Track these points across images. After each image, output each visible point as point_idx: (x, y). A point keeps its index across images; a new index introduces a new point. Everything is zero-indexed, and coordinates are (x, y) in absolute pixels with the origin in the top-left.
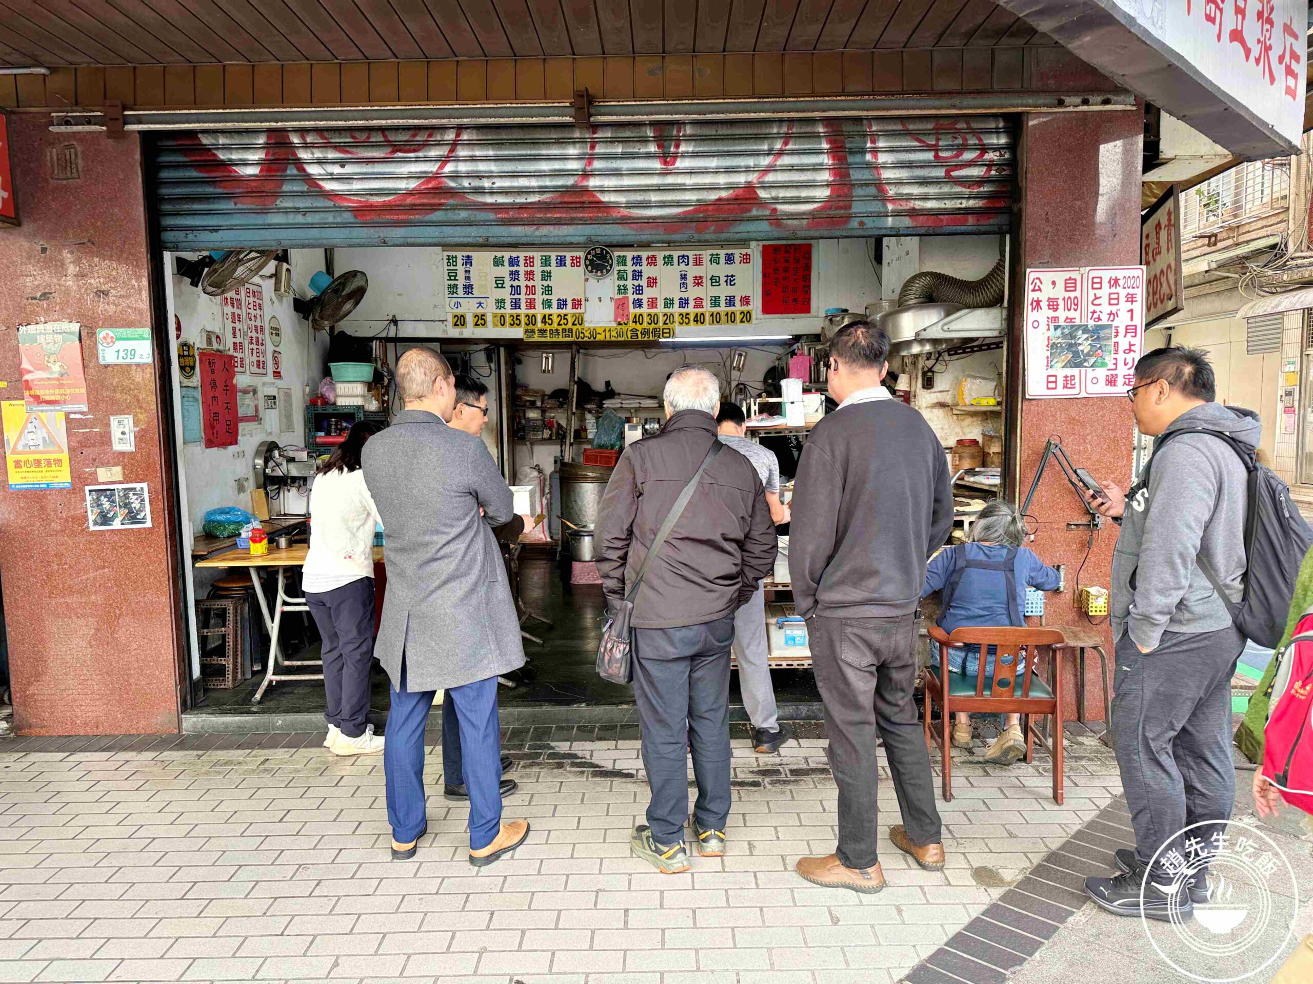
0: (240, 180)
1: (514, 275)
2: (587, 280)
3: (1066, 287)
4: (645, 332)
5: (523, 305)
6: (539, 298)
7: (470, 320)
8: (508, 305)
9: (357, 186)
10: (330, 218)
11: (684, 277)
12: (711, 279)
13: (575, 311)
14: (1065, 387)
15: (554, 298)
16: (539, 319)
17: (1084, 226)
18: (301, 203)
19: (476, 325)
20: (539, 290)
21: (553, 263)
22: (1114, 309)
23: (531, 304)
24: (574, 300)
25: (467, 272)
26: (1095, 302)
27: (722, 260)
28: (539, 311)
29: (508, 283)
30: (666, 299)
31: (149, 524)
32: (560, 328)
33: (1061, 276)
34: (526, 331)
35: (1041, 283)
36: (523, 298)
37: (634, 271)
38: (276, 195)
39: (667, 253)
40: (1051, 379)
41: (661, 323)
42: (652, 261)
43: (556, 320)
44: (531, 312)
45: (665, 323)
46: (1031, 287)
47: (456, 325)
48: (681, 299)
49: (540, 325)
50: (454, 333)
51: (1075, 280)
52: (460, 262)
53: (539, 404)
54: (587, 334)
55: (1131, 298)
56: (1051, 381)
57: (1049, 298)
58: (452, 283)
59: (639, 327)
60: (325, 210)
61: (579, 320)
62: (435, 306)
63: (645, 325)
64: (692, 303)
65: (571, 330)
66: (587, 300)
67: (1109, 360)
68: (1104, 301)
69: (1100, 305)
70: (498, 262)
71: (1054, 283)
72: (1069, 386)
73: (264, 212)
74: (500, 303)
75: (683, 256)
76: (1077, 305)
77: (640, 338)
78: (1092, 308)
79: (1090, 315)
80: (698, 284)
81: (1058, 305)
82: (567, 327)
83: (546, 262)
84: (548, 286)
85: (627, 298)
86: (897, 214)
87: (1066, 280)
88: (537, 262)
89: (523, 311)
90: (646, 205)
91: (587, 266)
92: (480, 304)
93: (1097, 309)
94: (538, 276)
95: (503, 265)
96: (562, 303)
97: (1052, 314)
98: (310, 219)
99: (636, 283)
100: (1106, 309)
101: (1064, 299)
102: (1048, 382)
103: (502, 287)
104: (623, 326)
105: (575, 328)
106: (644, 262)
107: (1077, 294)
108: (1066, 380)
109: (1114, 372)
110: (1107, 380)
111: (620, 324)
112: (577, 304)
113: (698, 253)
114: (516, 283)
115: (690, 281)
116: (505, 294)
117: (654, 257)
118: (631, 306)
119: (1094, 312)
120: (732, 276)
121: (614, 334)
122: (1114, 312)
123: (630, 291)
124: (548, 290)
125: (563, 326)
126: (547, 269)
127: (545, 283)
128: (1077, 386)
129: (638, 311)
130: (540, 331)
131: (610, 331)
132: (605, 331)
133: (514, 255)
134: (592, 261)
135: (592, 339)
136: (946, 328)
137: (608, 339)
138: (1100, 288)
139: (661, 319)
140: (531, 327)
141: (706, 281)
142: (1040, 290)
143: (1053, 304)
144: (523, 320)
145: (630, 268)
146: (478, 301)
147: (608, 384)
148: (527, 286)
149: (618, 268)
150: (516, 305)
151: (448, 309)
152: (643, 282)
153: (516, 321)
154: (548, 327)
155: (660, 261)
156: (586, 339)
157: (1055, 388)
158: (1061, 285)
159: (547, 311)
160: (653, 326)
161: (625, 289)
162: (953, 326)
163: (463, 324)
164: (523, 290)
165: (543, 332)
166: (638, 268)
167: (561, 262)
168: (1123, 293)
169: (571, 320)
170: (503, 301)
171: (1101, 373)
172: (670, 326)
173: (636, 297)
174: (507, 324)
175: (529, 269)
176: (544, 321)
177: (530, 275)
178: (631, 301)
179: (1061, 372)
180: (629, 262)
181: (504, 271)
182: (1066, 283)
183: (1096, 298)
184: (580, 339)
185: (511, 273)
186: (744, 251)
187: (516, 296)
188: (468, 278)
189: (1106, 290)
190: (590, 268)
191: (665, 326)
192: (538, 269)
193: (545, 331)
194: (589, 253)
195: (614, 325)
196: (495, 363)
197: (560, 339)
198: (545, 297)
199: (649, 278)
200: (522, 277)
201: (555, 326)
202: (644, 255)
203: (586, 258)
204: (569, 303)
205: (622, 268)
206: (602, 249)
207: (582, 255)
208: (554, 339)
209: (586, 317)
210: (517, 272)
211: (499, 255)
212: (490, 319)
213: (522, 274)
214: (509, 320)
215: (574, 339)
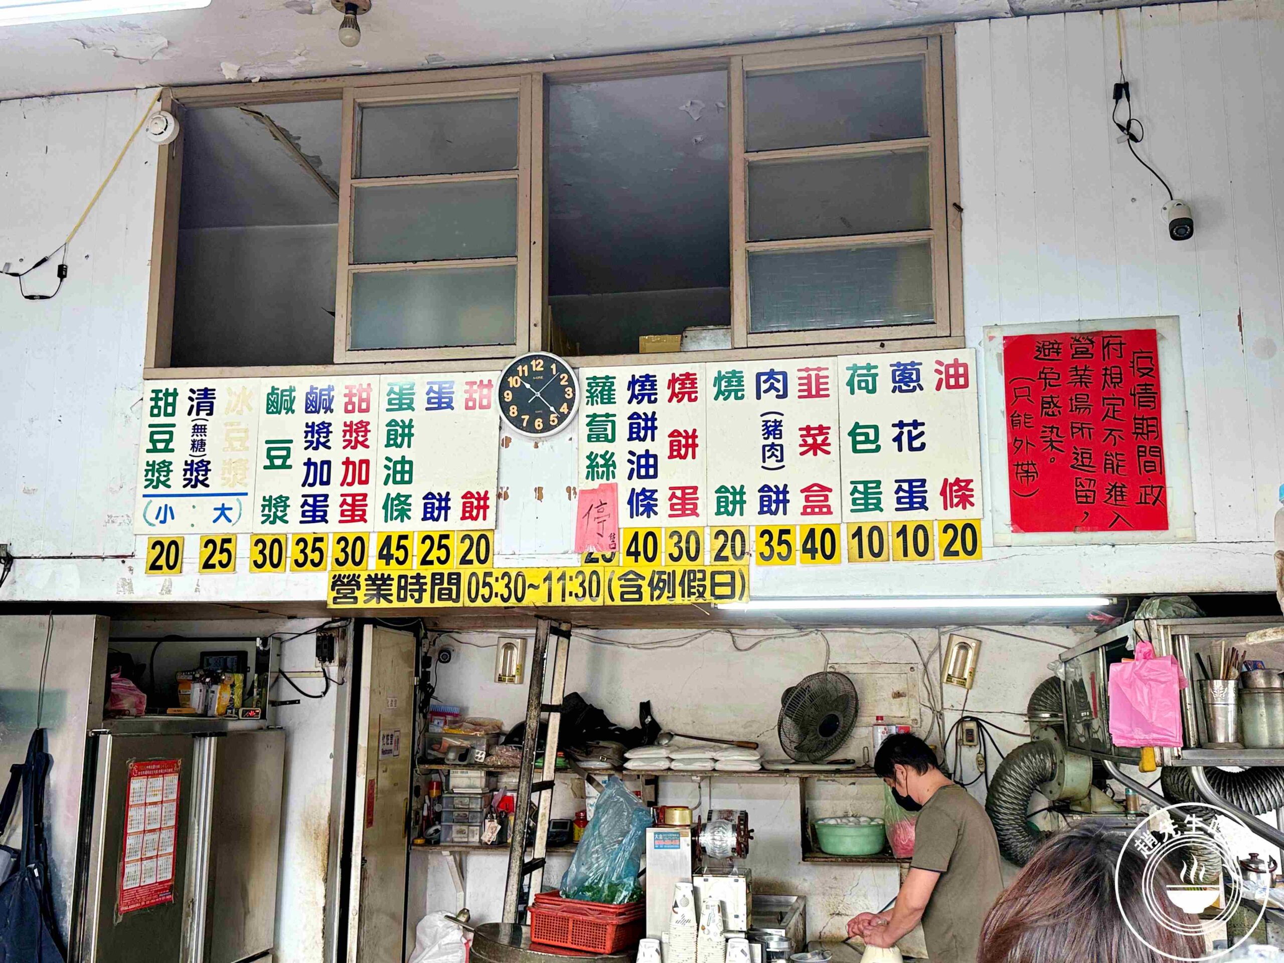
1: (318, 434)
2: (506, 442)
4: (661, 582)
5: (334, 511)
6: (377, 492)
7: (193, 553)
8: (294, 512)
11: (773, 429)
12: (853, 434)
13: (469, 524)
15: (416, 493)
16: (373, 547)
19: (207, 566)
21: (420, 401)
23: (355, 510)
24: (468, 495)
25: (199, 429)
27: (885, 382)
28: (376, 526)
29: (299, 454)
30: (722, 489)
32: (427, 572)
34: (337, 582)
36: (335, 492)
37: (634, 416)
39: (726, 367)
41: (707, 559)
42: (684, 388)
43: (417, 549)
44: (352, 530)
45: (719, 557)
47: (154, 567)
48: (765, 488)
49: (373, 564)
50: (148, 589)
52: (183, 404)
53: (480, 755)
54: (500, 587)
58: (159, 457)
59: (644, 568)
61: (480, 547)
62: (111, 519)
63: (663, 563)
64: (796, 501)
65: (455, 578)
66: (502, 495)
70: (278, 403)
74: (275, 506)
75: (771, 374)
77: (646, 601)
80: (815, 448)
82: (445, 569)
83: (402, 399)
84: (403, 461)
85: (613, 488)
88: (379, 399)
89: (333, 527)
91: (505, 407)
92: (223, 509)
94: (377, 435)
95: (290, 410)
96: (436, 506)
99: (639, 448)
103: (284, 466)
104: (600, 567)
105: (465, 571)
106: (663, 391)
111: (591, 559)
112: (476, 505)
113: (812, 363)
114: (318, 456)
115: (791, 439)
116: (289, 484)
117: (689, 379)
118: (624, 509)
120: (915, 424)
121: (573, 586)
123: (623, 468)
124: (402, 471)
125: (437, 568)
126: (403, 416)
127: (396, 454)
129: (643, 523)
130: (372, 580)
131: (562, 578)
132: (548, 578)
133: (321, 383)
134: (520, 395)
135: (512, 602)
137: (556, 601)
139: (710, 547)
140: (349, 569)
141: (839, 440)
144: (332, 550)
145: (622, 408)
146: (218, 502)
147: (645, 708)
148: (347, 463)
149: (591, 409)
150: (315, 511)
151: (140, 525)
152: (660, 446)
153: (311, 554)
154: (394, 570)
156: (496, 602)
159: (396, 528)
160: (685, 564)
161: (609, 461)
163: (174, 566)
164: (338, 472)
165: (379, 583)
166: (645, 408)
167: (441, 399)
169: (458, 549)
170: (283, 501)
172: (732, 564)
173: (639, 484)
174: (289, 562)
175: (356, 417)
176: (385, 556)
177: (357, 432)
178: (623, 496)
180: (622, 393)
181: (293, 425)
184: (479, 603)
185: (311, 429)
186: (948, 357)
187: (318, 489)
188: (197, 445)
190: (513, 411)
191: (721, 566)
192: (379, 417)
193: (386, 580)
194: (512, 372)
195: (575, 562)
196: (342, 664)
197: (426, 603)
198: (394, 490)
199: (675, 434)
200: (336, 438)
201: (413, 567)
202: (663, 372)
203: (504, 385)
204: (456, 505)
205: (600, 409)
206: (548, 361)
207: (496, 378)
208: (410, 603)
209: (498, 543)
210: (325, 428)
211: (282, 384)
212: (244, 551)
213: (337, 431)
214: (292, 552)
215: (464, 601)
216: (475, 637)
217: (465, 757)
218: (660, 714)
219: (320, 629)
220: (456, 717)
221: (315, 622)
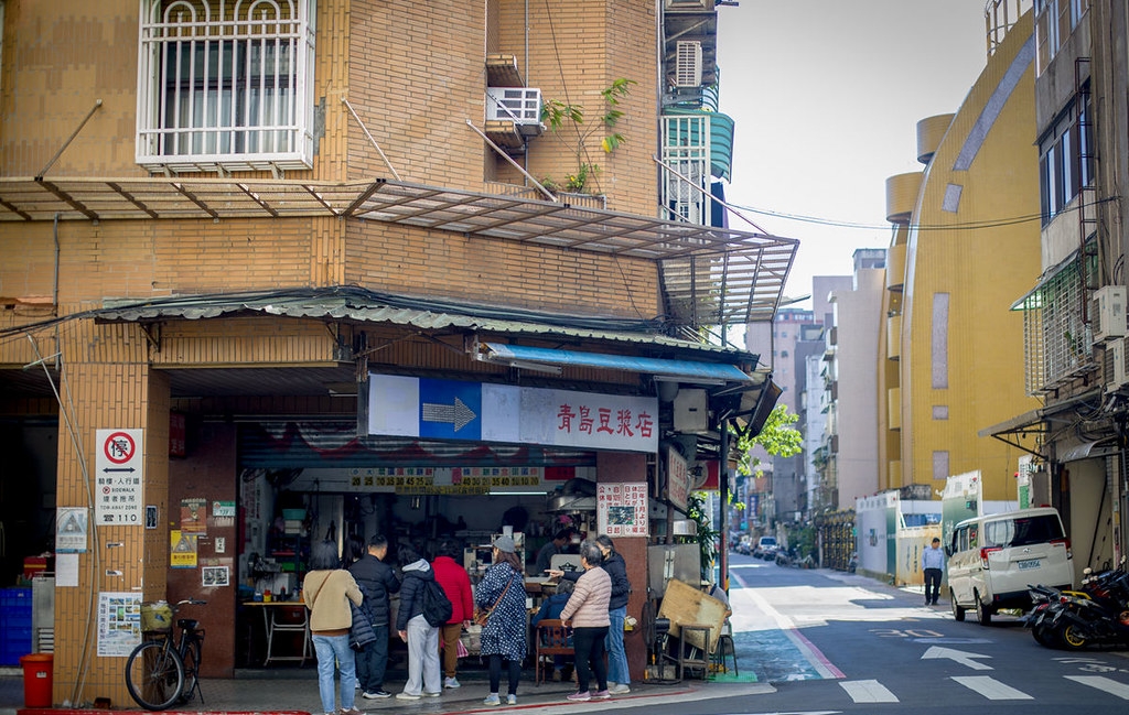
0: (275, 440)
3: (614, 491)
4: (471, 489)
5: (396, 472)
7: (363, 481)
8: (387, 472)
9: (322, 443)
10: (311, 456)
14: (615, 532)
16: (405, 480)
17: (622, 466)
18: (300, 450)
19: (366, 484)
22: (635, 500)
23: (401, 472)
26: (627, 497)
28: (406, 476)
31: (228, 584)
32: (418, 486)
33: (612, 486)
34: (397, 488)
35: (604, 489)
38: (290, 446)
41: (481, 484)
43: (416, 481)
44: (400, 476)
45: (484, 484)
46: (600, 491)
47: (354, 484)
49: (405, 484)
50: (352, 489)
51: (618, 488)
53: (408, 532)
54: (435, 490)
55: (642, 496)
56: (609, 530)
57: (607, 495)
59: (467, 486)
60: (309, 453)
61: (430, 481)
63: (471, 485)
64: (501, 472)
65: (424, 488)
66: (435, 469)
67: (634, 521)
68: (631, 497)
69: (629, 498)
71: (609, 489)
72: (617, 532)
73: (283, 453)
74: (382, 471)
76: (619, 498)
77: (467, 494)
79: (625, 503)
81: (611, 498)
82: (422, 486)
86: (548, 458)
89: (396, 476)
90: (443, 452)
92: (370, 471)
93: (628, 500)
96: (420, 471)
97: (608, 501)
98: (303, 456)
100: (631, 500)
101: (614, 495)
104: (457, 486)
105: (427, 486)
107: (619, 493)
108: (616, 530)
109: (636, 527)
110: (633, 530)
111: (455, 484)
112: (429, 471)
119: (626, 501)
121: (451, 490)
125: (420, 485)
128: (620, 532)
129: (467, 476)
130: (405, 488)
131: (449, 488)
132: (446, 488)
135: (438, 493)
136: (573, 505)
137: (448, 493)
138: (629, 491)
139: (482, 482)
140: (400, 486)
142: (604, 492)
143: (609, 498)
144: (395, 481)
147: (461, 518)
150: (392, 472)
151: (350, 474)
153: (391, 483)
154: (410, 486)
156: (434, 493)
158: (612, 490)
159: (411, 476)
160: (476, 485)
162: (576, 505)
163: (359, 484)
165: (407, 488)
168: (639, 493)
169: (425, 481)
171: (630, 527)
172: (486, 486)
174: (386, 484)
176: (408, 482)
179: (614, 526)
182: (614, 489)
183: (627, 495)
184: (431, 493)
189: (631, 492)
191: (484, 486)
195: (452, 485)
197: (418, 493)
201: (415, 485)
208: (414, 493)
212: (375, 481)
214: (386, 481)
215: (427, 493)
217: (403, 534)
218: (465, 520)
220: (400, 522)
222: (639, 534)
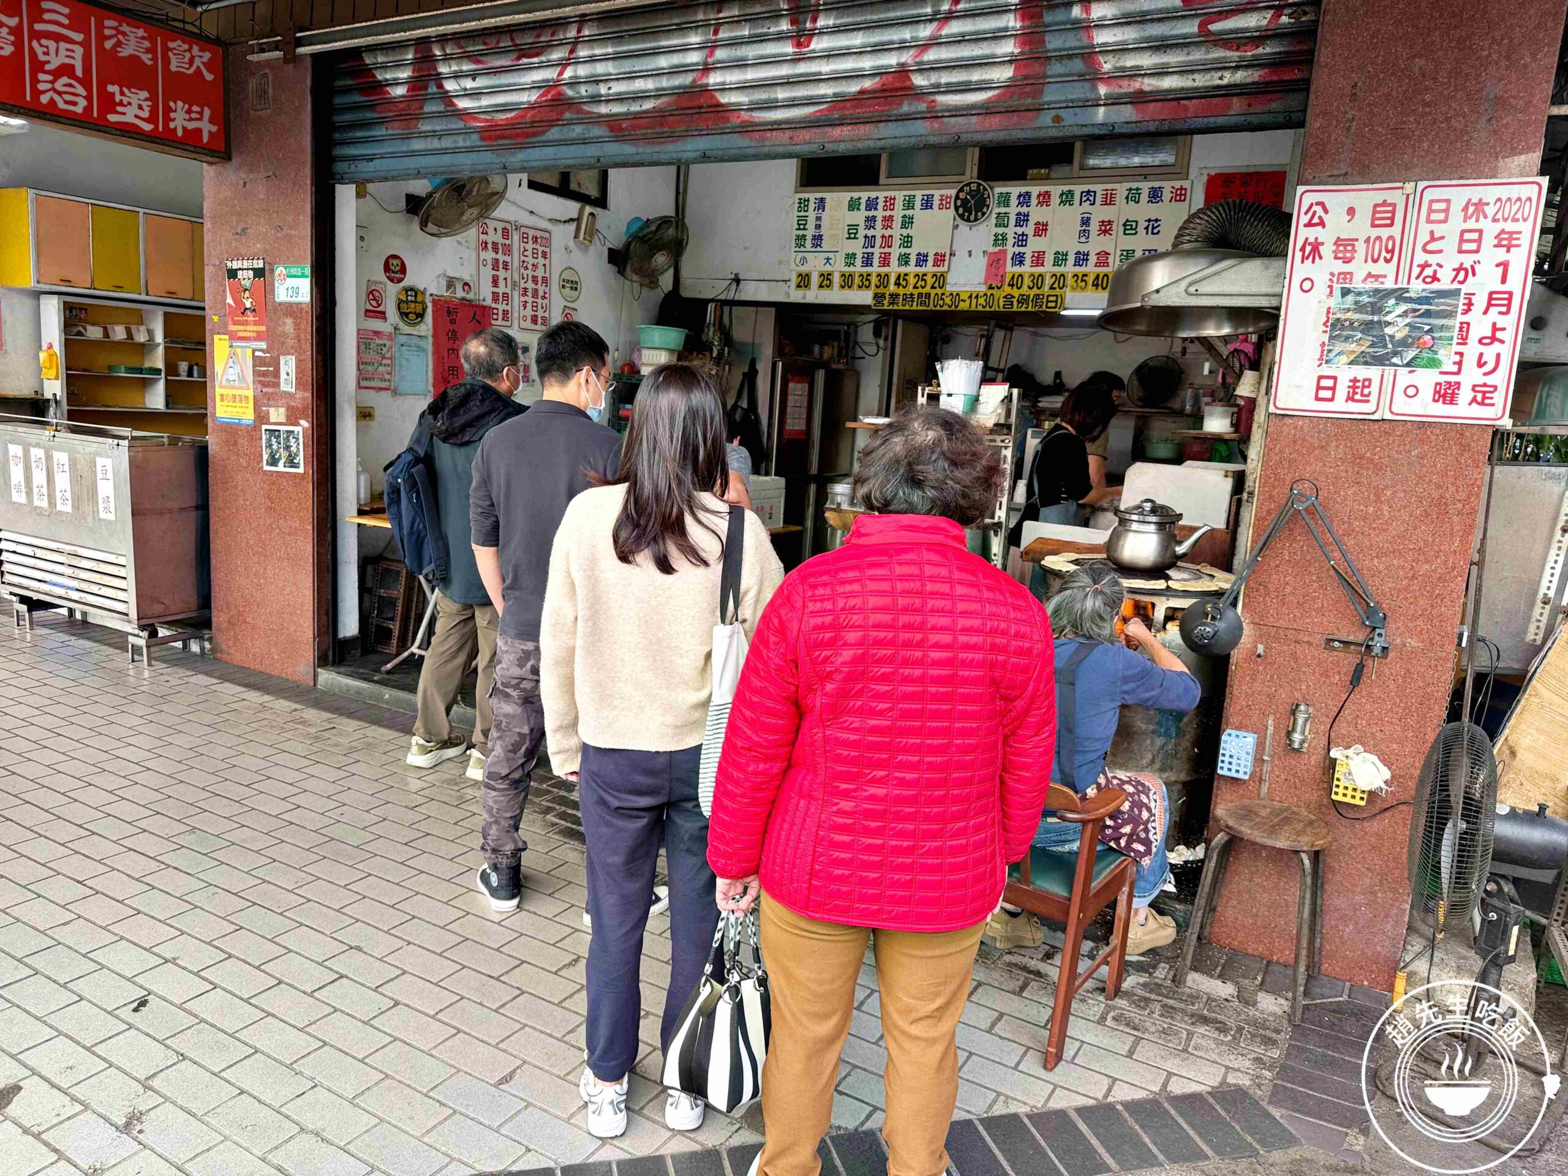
0: (393, 101)
1: (870, 222)
2: (956, 227)
3: (1374, 219)
4: (1023, 300)
5: (876, 261)
6: (896, 252)
7: (815, 280)
8: (859, 261)
9: (485, 102)
10: (461, 142)
11: (1086, 222)
12: (1125, 225)
13: (936, 269)
14: (1350, 398)
15: (913, 252)
16: (893, 280)
17: (1426, 104)
18: (439, 126)
19: (821, 286)
20: (897, 242)
21: (918, 204)
22: (1468, 260)
23: (885, 261)
24: (936, 254)
25: (819, 219)
26: (1429, 247)
27: (1144, 197)
28: (894, 269)
29: (862, 232)
30: (1057, 253)
31: (301, 470)
32: (916, 292)
33: (1366, 199)
34: (876, 296)
35: (1326, 211)
36: (877, 251)
37: (1019, 214)
38: (419, 117)
39: (1066, 188)
40: (1325, 383)
41: (1046, 288)
42: (1045, 199)
43: (912, 281)
44: (884, 270)
45: (1052, 288)
46: (1304, 219)
47: (799, 286)
48: (1078, 253)
49: (892, 288)
50: (796, 296)
51: (1394, 205)
52: (812, 206)
54: (948, 300)
55: (1508, 240)
56: (1324, 387)
57: (1339, 239)
58: (801, 233)
59: (1016, 293)
60: (457, 133)
61: (940, 279)
62: (780, 262)
63: (1025, 290)
64: (1093, 259)
65: (928, 295)
66: (952, 254)
67: (1447, 357)
68: (1450, 245)
69: (1440, 251)
70: (853, 205)
71: (1351, 211)
72: (1357, 397)
73: (406, 138)
74: (850, 258)
75: (1088, 192)
76: (1392, 251)
77: (1015, 309)
78: (1420, 257)
79: (1416, 271)
80: (1105, 232)
81: (1354, 251)
82: (924, 291)
83: (909, 204)
84: (908, 236)
85: (1005, 252)
86: (1114, 101)
87: (1376, 206)
88: (899, 204)
89: (875, 269)
90: (771, 105)
91: (957, 209)
92: (828, 259)
93: (1433, 259)
94: (897, 223)
95: (858, 209)
96: (922, 259)
97: (1339, 267)
98: (446, 143)
99: (1019, 230)
100: (1451, 260)
101: (1368, 240)
102: (1319, 388)
103: (855, 238)
104: (994, 292)
105: (933, 292)
106: (1034, 201)
107: (1396, 231)
108: (1354, 387)
109: (1453, 379)
110: (1436, 392)
111: (991, 288)
112: (939, 259)
113: (1109, 186)
114: (870, 233)
115: (1094, 227)
116: (857, 247)
117: (1047, 194)
118: (1009, 262)
119: (1424, 266)
120: (1157, 220)
121: (982, 301)
122: (1467, 265)
123: (1011, 241)
124: (907, 241)
125: (920, 290)
126: (909, 213)
127: (905, 232)
128: (1373, 398)
129: (1017, 269)
130: (891, 295)
131: (977, 297)
132: (970, 297)
133: (873, 195)
134: (965, 202)
135: (953, 308)
136: (1192, 289)
137: (973, 308)
138: (1445, 221)
139: (1048, 281)
140: (881, 290)
141: (1118, 228)
142: (1322, 223)
143: (1345, 248)
144: (874, 280)
145: (1013, 209)
146: (826, 255)
148: (883, 236)
149: (998, 210)
150: (868, 261)
151: (793, 266)
152: (1029, 230)
153: (865, 282)
154: (901, 291)
155: (1055, 199)
156: (946, 308)
157: (1332, 399)
158: (1364, 215)
159: (903, 270)
160: (1035, 291)
161: (1004, 238)
162: (1205, 288)
163: (807, 286)
164: (878, 241)
165: (894, 297)
166: (1024, 210)
167: (927, 204)
168: (1493, 229)
169: (930, 281)
170: (854, 255)
171: (1427, 379)
172: (1058, 292)
173: (1017, 250)
174: (856, 285)
175: (888, 213)
176: (897, 284)
177: (888, 221)
178: (1009, 256)
180: (1014, 201)
181: (859, 217)
182: (1374, 212)
183: (1433, 239)
184: (938, 308)
185: (868, 219)
186: (1178, 184)
187: (870, 250)
188: (818, 227)
189: (1456, 223)
190: (961, 210)
191: (1052, 292)
192: (898, 213)
193: (897, 295)
194: (961, 190)
195: (983, 289)
196: (886, 339)
197: (914, 308)
198: (903, 251)
199: (1038, 223)
200: (879, 223)
201: (910, 289)
202: (1035, 190)
203: (957, 197)
204: (931, 259)
205: (1003, 210)
206: (979, 185)
207: (953, 192)
208: (907, 307)
209: (950, 279)
210: (874, 217)
211: (856, 195)
212: (837, 279)
213: (879, 219)
214: (857, 281)
215: (932, 307)
216: (965, 330)
219: (875, 321)
221: (872, 317)
222: (1464, 410)
